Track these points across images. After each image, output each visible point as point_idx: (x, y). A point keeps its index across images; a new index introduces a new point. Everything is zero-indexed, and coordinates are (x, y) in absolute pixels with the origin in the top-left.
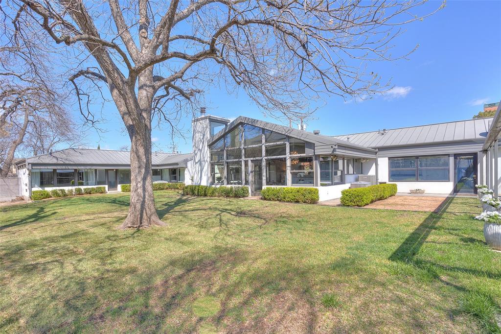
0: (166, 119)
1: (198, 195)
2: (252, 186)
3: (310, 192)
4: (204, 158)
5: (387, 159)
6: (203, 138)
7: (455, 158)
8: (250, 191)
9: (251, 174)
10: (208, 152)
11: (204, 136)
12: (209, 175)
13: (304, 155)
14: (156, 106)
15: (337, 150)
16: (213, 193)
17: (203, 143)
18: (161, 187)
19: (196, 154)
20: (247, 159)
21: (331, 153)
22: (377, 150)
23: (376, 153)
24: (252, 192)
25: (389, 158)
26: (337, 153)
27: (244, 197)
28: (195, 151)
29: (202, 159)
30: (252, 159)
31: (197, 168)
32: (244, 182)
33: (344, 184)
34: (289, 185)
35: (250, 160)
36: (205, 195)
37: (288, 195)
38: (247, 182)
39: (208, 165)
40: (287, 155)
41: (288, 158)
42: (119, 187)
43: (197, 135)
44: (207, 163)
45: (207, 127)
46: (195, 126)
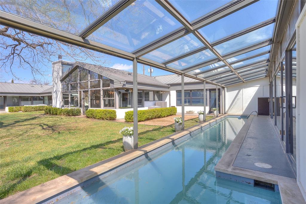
0: (25, 61)
1: (53, 114)
2: (83, 108)
3: (109, 112)
4: (58, 89)
5: (175, 91)
6: (58, 76)
7: (210, 92)
8: (82, 112)
9: (83, 100)
10: (61, 85)
11: (58, 74)
12: (61, 100)
13: (109, 88)
14: (14, 52)
15: (126, 85)
16: (60, 113)
17: (58, 79)
18: (41, 108)
19: (54, 86)
20: (81, 90)
21: (122, 87)
22: (170, 86)
23: (169, 88)
24: (84, 112)
25: (176, 91)
26: (126, 87)
27: (78, 115)
28: (53, 84)
29: (57, 90)
30: (83, 90)
31: (55, 96)
32: (79, 105)
33: (144, 107)
34: (102, 108)
35: (82, 90)
36: (56, 114)
37: (98, 115)
38: (81, 106)
39: (60, 94)
40: (101, 88)
41: (101, 90)
42: (7, 109)
43: (54, 73)
44: (59, 92)
45: (60, 68)
46: (54, 67)
